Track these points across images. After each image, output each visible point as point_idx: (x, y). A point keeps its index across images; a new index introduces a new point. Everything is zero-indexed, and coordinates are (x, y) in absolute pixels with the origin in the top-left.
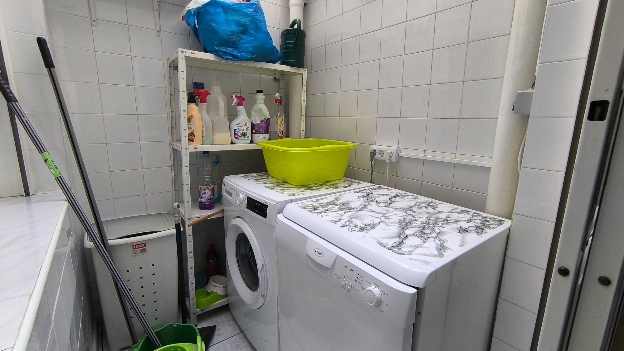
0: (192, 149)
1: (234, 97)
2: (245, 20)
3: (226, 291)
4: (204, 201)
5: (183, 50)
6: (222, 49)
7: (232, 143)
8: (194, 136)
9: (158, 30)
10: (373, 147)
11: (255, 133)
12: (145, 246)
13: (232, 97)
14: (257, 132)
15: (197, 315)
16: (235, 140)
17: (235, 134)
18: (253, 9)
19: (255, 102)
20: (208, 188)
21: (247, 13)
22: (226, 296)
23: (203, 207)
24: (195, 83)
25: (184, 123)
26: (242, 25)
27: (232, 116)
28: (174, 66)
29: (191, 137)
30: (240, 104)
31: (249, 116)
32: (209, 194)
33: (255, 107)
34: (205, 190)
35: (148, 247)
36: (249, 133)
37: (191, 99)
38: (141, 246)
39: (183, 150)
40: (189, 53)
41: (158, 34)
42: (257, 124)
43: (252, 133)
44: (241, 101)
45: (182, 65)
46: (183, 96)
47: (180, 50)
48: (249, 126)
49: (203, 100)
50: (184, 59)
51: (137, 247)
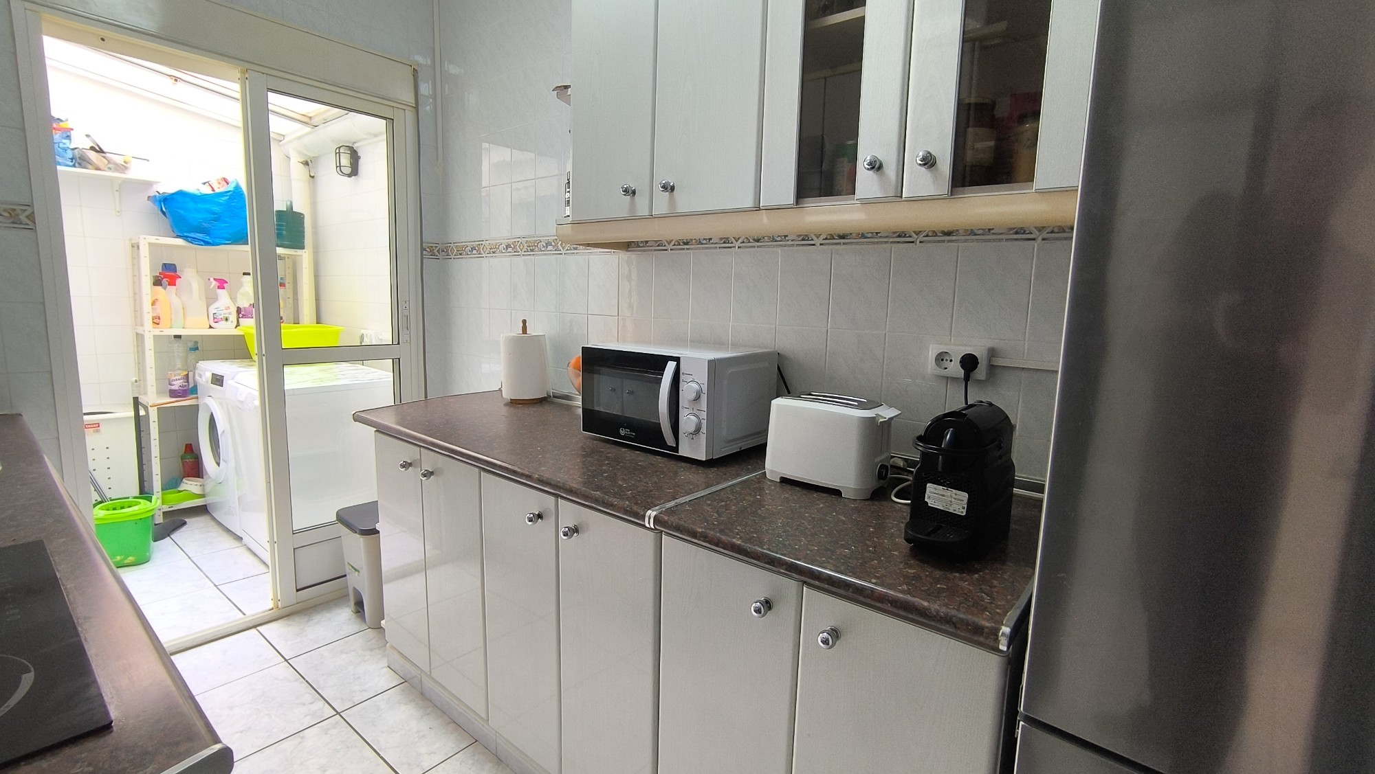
0: (157, 332)
1: (212, 280)
2: (216, 209)
3: (204, 490)
4: (176, 387)
5: (145, 236)
6: (192, 235)
7: (211, 327)
8: (159, 319)
9: (118, 210)
10: (363, 331)
11: (242, 317)
12: (99, 426)
13: (209, 280)
14: (244, 316)
15: (163, 512)
16: (213, 325)
17: (214, 318)
18: (228, 197)
19: (241, 285)
20: (179, 375)
21: (220, 202)
22: (203, 496)
23: (173, 394)
24: (165, 264)
25: (147, 306)
26: (214, 213)
27: (211, 299)
28: (136, 247)
29: (156, 321)
30: (221, 287)
31: (233, 299)
32: (182, 381)
33: (242, 291)
34: (175, 376)
35: (102, 428)
36: (233, 317)
37: (157, 282)
38: (94, 426)
39: (146, 332)
40: (153, 239)
41: (118, 214)
42: (245, 308)
43: (238, 318)
44: (222, 284)
45: (144, 251)
46: (147, 281)
47: (142, 237)
48: (234, 310)
49: (172, 283)
50: (147, 245)
51: (89, 426)
